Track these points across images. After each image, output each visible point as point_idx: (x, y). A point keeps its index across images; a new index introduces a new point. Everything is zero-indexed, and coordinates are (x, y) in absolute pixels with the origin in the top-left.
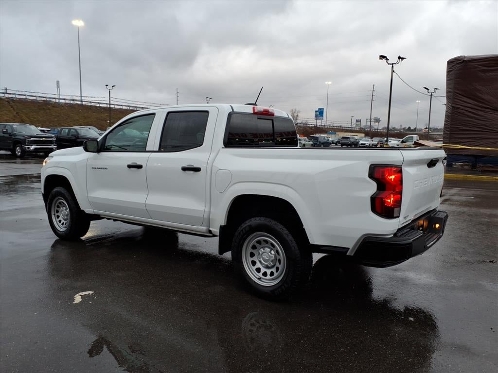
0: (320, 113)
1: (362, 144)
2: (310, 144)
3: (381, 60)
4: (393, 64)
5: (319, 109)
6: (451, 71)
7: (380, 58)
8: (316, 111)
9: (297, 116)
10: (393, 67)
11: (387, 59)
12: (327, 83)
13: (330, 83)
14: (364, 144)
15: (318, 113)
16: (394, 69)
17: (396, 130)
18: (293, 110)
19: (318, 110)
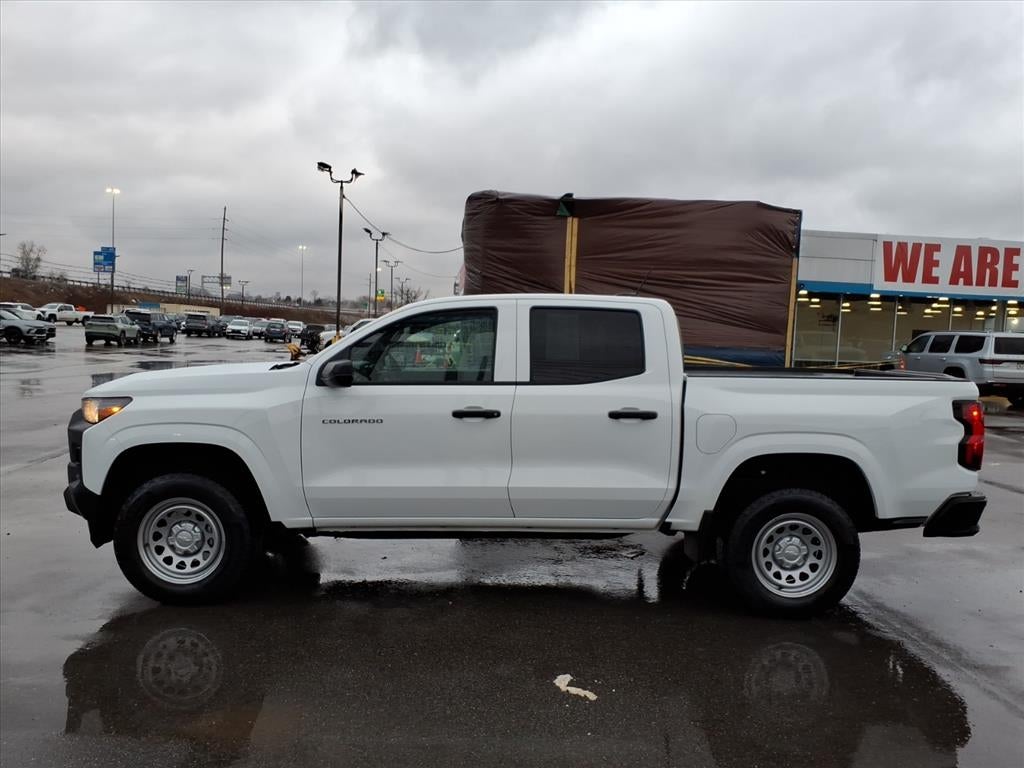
0: (107, 257)
1: (234, 331)
2: (134, 330)
3: (320, 172)
4: (342, 182)
5: (102, 248)
6: (476, 214)
7: (319, 168)
8: (96, 253)
9: (38, 259)
10: (342, 187)
11: (330, 171)
12: (109, 190)
13: (117, 191)
14: (239, 332)
15: (102, 257)
16: (344, 193)
17: (264, 301)
18: (24, 246)
19: (100, 250)
